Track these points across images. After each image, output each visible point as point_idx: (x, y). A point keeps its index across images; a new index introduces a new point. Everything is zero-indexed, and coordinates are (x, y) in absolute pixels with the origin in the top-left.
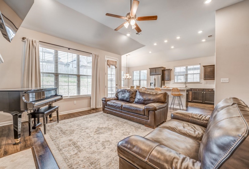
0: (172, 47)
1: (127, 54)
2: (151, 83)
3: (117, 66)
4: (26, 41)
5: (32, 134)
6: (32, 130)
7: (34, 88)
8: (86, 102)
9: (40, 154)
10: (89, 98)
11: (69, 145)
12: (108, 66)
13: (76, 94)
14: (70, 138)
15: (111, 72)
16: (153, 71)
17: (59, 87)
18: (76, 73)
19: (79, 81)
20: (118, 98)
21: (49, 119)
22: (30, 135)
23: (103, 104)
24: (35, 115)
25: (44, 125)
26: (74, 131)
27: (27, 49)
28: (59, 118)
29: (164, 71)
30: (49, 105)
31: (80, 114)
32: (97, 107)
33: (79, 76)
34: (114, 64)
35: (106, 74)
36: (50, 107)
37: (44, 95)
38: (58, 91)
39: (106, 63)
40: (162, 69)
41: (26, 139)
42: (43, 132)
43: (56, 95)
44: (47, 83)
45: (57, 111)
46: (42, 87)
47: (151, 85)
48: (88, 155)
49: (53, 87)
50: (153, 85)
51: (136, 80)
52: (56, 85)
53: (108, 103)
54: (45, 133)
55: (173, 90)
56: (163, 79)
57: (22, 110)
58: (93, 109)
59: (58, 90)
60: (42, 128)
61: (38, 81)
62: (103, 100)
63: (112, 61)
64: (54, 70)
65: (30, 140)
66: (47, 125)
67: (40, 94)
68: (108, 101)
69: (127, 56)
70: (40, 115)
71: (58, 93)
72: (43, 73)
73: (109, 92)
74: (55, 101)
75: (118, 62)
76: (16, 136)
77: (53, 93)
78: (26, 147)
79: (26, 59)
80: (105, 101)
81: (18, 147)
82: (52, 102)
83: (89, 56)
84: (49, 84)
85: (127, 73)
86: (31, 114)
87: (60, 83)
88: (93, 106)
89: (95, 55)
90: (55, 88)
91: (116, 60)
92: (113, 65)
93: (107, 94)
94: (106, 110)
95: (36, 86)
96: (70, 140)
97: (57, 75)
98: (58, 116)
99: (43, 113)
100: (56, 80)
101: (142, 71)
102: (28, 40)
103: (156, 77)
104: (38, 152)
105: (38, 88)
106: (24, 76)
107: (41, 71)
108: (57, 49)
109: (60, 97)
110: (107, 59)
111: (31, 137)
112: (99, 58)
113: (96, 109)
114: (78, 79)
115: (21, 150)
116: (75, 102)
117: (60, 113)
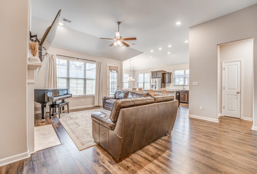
0: (169, 53)
1: (130, 59)
2: (152, 85)
3: (118, 71)
4: (48, 55)
5: (51, 118)
6: (51, 116)
7: (52, 89)
8: (90, 100)
9: (57, 126)
10: (93, 97)
11: (73, 124)
12: (110, 71)
13: (82, 94)
14: (74, 121)
15: (113, 76)
16: (154, 74)
17: (70, 88)
18: (83, 78)
19: (85, 84)
20: (116, 97)
21: (62, 111)
22: (50, 119)
23: (103, 101)
24: (53, 106)
25: (59, 115)
26: (78, 118)
27: (48, 61)
28: (69, 111)
29: (164, 74)
30: (62, 100)
31: (85, 109)
32: (100, 105)
33: (85, 80)
34: (116, 69)
35: (108, 77)
36: (63, 102)
37: (58, 93)
38: (69, 92)
39: (108, 69)
40: (162, 72)
41: (48, 120)
42: (58, 118)
43: (67, 94)
44: (61, 85)
45: (68, 105)
46: (57, 88)
47: (152, 87)
48: (83, 128)
49: (66, 88)
50: (154, 87)
51: (141, 83)
52: (68, 87)
53: (107, 101)
54: (59, 118)
55: (163, 91)
56: (163, 81)
57: (46, 101)
58: (97, 107)
59: (69, 90)
60: (58, 116)
61: (55, 83)
62: (103, 99)
63: (114, 67)
64: (66, 75)
65: (50, 121)
66: (60, 114)
67: (56, 92)
68: (106, 99)
69: (130, 60)
70: (57, 106)
71: (69, 93)
72: (59, 78)
73: (110, 93)
74: (67, 97)
75: (119, 68)
76: (43, 118)
77: (65, 92)
78: (49, 124)
79: (47, 68)
80: (104, 99)
81: (44, 123)
82: (65, 98)
83: (94, 64)
84: (63, 86)
85: (130, 76)
86: (51, 105)
87: (71, 85)
88: (96, 104)
89: (99, 63)
90: (67, 89)
91: (117, 66)
92: (114, 70)
93: (109, 94)
94: (105, 107)
95: (54, 87)
96: (75, 122)
97: (68, 79)
98: (68, 110)
99: (58, 105)
100: (68, 83)
101: (146, 74)
102: (49, 55)
103: (157, 79)
104: (55, 126)
105: (55, 89)
106: (46, 80)
107: (57, 76)
108: (68, 60)
109: (70, 95)
110: (109, 65)
111: (51, 120)
112: (102, 65)
113: (99, 106)
114: (84, 82)
115: (46, 124)
116: (82, 100)
117: (70, 108)
